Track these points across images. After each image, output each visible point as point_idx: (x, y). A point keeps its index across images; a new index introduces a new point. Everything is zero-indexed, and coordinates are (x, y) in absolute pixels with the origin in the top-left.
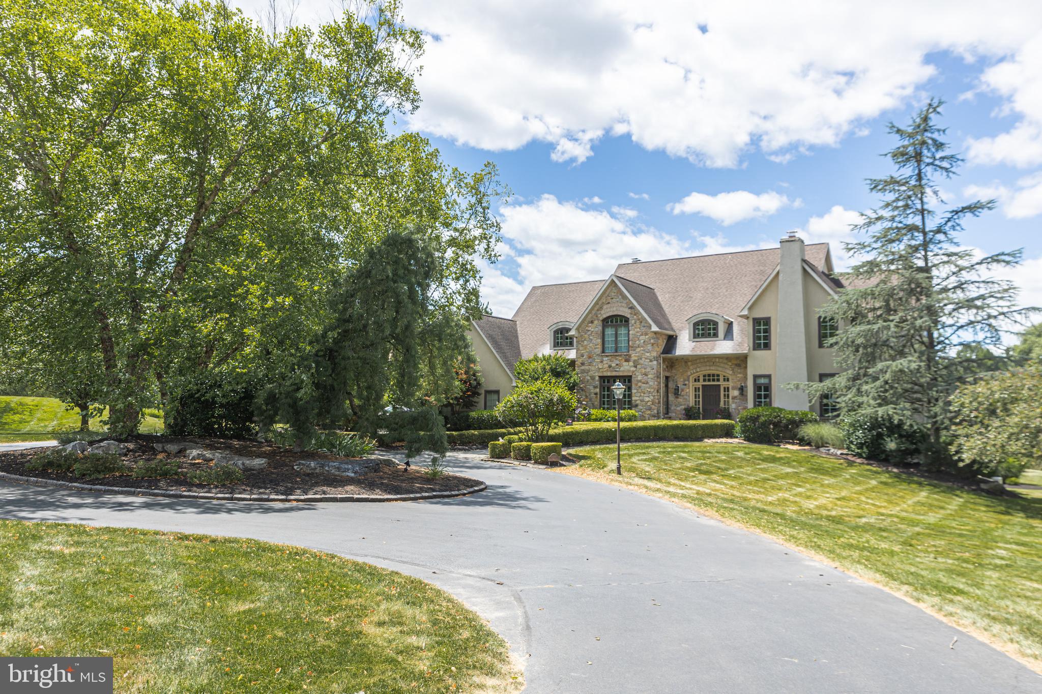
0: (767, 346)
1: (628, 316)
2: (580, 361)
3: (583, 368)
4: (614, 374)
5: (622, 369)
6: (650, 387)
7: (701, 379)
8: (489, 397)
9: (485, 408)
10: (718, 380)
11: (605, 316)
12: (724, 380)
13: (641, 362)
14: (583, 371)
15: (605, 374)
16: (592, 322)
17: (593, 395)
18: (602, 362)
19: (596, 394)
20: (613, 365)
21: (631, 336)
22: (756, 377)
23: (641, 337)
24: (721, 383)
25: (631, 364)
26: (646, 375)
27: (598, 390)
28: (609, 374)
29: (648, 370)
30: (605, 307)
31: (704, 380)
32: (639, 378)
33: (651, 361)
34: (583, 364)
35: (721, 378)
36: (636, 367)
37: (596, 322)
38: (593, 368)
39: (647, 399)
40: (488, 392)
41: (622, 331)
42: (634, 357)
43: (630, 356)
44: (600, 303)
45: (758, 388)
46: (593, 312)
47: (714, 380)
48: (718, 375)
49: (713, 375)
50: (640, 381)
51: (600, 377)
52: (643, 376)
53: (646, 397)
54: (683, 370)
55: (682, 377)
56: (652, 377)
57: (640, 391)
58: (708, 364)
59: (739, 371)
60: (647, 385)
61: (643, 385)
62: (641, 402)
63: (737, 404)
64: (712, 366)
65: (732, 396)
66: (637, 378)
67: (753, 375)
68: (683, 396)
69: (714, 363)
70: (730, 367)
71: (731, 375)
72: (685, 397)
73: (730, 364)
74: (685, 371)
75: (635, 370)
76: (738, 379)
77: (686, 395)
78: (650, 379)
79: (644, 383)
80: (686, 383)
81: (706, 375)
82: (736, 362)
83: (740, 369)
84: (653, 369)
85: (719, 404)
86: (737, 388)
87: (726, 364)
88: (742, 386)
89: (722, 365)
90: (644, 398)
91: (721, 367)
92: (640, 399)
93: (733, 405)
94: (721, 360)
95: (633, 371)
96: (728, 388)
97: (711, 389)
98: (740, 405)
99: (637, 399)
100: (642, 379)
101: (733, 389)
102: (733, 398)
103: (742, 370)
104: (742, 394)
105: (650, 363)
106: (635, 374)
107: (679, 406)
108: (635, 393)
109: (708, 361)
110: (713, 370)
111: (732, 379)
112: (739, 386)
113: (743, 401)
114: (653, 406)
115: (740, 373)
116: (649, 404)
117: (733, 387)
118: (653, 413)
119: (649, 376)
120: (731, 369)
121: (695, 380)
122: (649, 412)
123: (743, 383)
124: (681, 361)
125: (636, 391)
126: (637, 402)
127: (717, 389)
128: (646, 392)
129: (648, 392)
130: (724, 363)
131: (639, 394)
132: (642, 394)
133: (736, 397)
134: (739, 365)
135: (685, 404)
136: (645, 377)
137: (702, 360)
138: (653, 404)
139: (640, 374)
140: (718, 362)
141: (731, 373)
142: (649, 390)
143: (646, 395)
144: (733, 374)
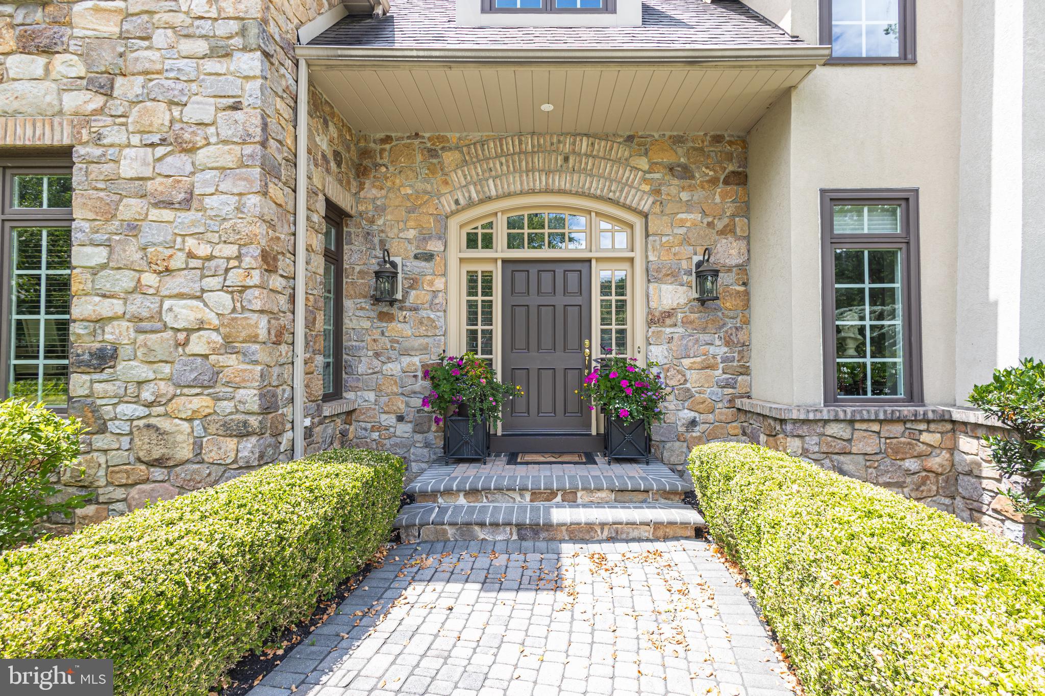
6: (212, 228)
7: (502, 232)
13: (142, 54)
22: (833, 202)
25: (68, 66)
29: (200, 109)
31: (515, 242)
32: (131, 164)
33: (220, 53)
36: (105, 89)
39: (188, 313)
42: (87, 22)
43: (61, 12)
45: (842, 262)
47: (556, 242)
50: (136, 188)
52: (160, 151)
53: (181, 296)
54: (420, 186)
55: (411, 223)
56: (228, 160)
57: (132, 253)
58: (539, 161)
59: (685, 196)
60: (191, 215)
61: (154, 214)
62: (140, 331)
63: (673, 346)
64: (560, 171)
65: (650, 312)
66: (107, 168)
67: (823, 192)
68: (416, 309)
69: (566, 159)
70: (644, 180)
71: (646, 216)
72: (423, 313)
73: (643, 163)
74: (426, 192)
75: (100, 111)
76: (682, 231)
77: (432, 306)
78: (209, 174)
79: (168, 204)
80: (434, 246)
81: (521, 218)
82: (668, 158)
83: (691, 188)
84: (236, 107)
85: (581, 347)
86: (673, 275)
87: (624, 162)
88: (699, 264)
89: (607, 168)
90: (167, 304)
91: (600, 176)
92: (132, 309)
93: (658, 353)
94: (600, 147)
95: (84, 119)
96: (621, 287)
97: (547, 278)
98: (687, 348)
99: (106, 313)
100: (148, 173)
101: (658, 280)
102: (657, 319)
103: (699, 195)
104: (702, 301)
105: (211, 65)
106: (98, 140)
107: (393, 354)
108: (95, 271)
109: (539, 149)
110: (561, 192)
111: (647, 236)
112: (684, 265)
113: (704, 330)
114: (231, 360)
115: (689, 206)
116: (198, 344)
117: (658, 270)
118: (227, 406)
119: (202, 156)
120: (646, 188)
121: (472, 242)
122: (200, 403)
123: (700, 250)
124: (407, 146)
125: (98, 256)
126: (111, 334)
127: (573, 278)
128: (178, 261)
129: (193, 263)
130: (618, 161)
131: (126, 280)
132: (149, 279)
133: (669, 314)
134: (683, 172)
135: (425, 349)
136: (178, 163)
137: (510, 146)
138: (229, 347)
139: (135, 140)
140: (587, 155)
141: (646, 204)
142: (203, 250)
143: (175, 284)
144: (657, 209)
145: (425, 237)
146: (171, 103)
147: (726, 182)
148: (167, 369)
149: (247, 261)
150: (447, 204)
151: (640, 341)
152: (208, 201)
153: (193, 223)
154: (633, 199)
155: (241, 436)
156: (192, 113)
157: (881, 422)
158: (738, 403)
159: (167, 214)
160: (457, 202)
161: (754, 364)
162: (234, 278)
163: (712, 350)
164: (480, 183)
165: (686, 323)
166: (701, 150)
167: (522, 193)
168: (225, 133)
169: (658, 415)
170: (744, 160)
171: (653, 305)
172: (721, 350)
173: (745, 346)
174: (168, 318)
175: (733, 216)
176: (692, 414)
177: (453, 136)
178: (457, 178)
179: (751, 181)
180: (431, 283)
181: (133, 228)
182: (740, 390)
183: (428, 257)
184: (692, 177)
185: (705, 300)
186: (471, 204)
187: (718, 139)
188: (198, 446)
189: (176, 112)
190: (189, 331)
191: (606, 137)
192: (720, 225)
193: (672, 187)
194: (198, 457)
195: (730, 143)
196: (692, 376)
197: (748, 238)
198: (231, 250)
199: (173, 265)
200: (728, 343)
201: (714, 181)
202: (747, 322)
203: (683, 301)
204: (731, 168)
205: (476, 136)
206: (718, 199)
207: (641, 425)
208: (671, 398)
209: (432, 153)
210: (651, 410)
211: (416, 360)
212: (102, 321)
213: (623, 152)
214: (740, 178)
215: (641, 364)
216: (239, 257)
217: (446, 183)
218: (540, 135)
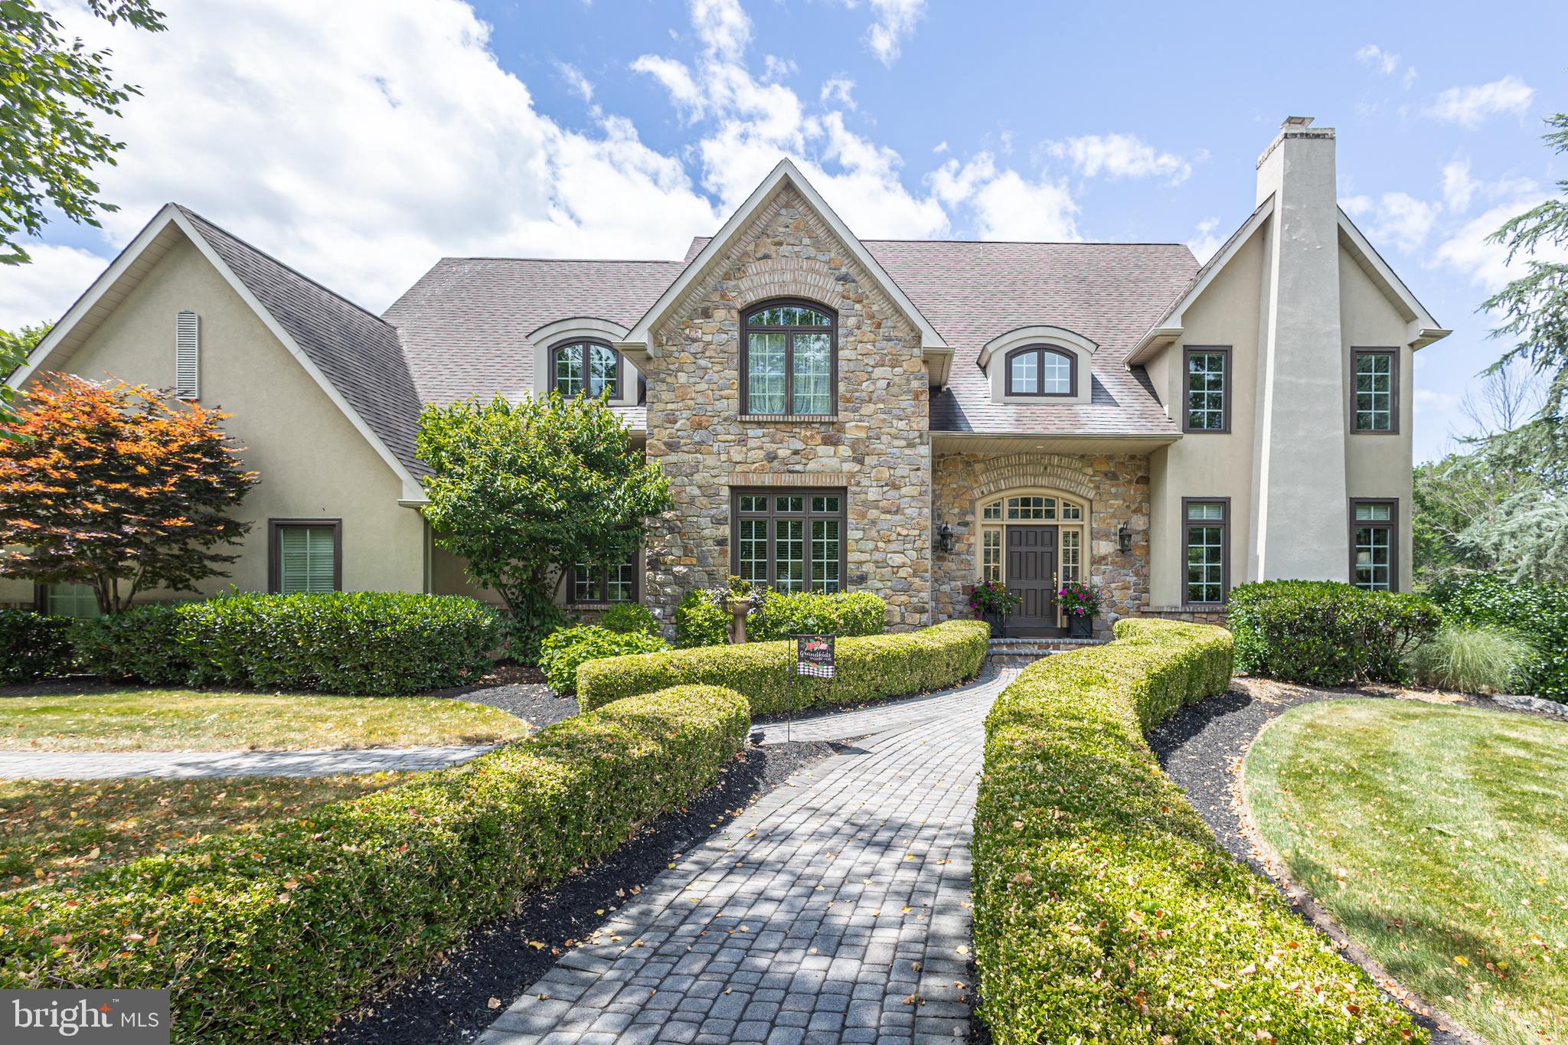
0: (1220, 424)
1: (836, 303)
2: (664, 435)
3: (673, 458)
4: (786, 480)
5: (812, 466)
6: (908, 522)
7: (1006, 509)
8: (288, 547)
9: (274, 587)
10: (1050, 514)
11: (751, 298)
12: (1066, 515)
13: (877, 446)
14: (675, 470)
15: (755, 480)
16: (706, 314)
17: (710, 546)
18: (742, 441)
19: (721, 542)
20: (782, 453)
21: (843, 366)
22: (1188, 503)
23: (878, 372)
24: (1059, 520)
25: (844, 451)
26: (896, 487)
27: (726, 531)
28: (768, 480)
29: (902, 470)
30: (752, 269)
31: (1013, 514)
32: (873, 494)
33: (911, 445)
34: (672, 447)
35: (1060, 510)
36: (861, 461)
37: (720, 314)
38: (710, 461)
39: (898, 559)
40: (283, 528)
41: (813, 351)
42: (852, 432)
43: (840, 427)
44: (735, 253)
45: (1192, 534)
46: (711, 281)
47: (1037, 514)
48: (1050, 502)
49: (1038, 502)
50: (875, 505)
51: (733, 489)
52: (885, 489)
53: (895, 552)
54: (961, 483)
55: (956, 505)
56: (916, 493)
57: (874, 533)
58: (1030, 469)
59: (1113, 490)
60: (897, 517)
61: (883, 516)
62: (877, 567)
63: (1106, 576)
64: (1042, 475)
65: (1092, 557)
66: (863, 496)
67: (1183, 498)
68: (959, 554)
69: (1046, 468)
70: (1090, 481)
71: (1091, 501)
72: (964, 557)
73: (1090, 471)
74: (964, 487)
75: (859, 471)
76: (1112, 510)
77: (968, 552)
78: (906, 499)
79: (889, 512)
80: (969, 518)
81: (1017, 500)
82: (1104, 468)
83: (1117, 485)
84: (918, 469)
85: (1052, 576)
86: (1106, 536)
87: (1079, 471)
88: (1121, 530)
89: (1069, 474)
90: (889, 555)
91: (1066, 479)
92: (874, 558)
93: (1097, 580)
94: (1066, 461)
95: (852, 475)
96: (1075, 535)
97: (1031, 536)
98: (1114, 578)
99: (863, 559)
100: (880, 498)
101: (1098, 539)
102: (1097, 561)
103: (1121, 489)
104: (1122, 551)
105: (908, 451)
106: (858, 484)
107: (946, 580)
108: (857, 541)
109: (1029, 463)
110: (1042, 487)
111: (1092, 512)
112: (1113, 530)
113: (1123, 568)
114: (917, 580)
115: (1116, 496)
116: (902, 573)
117: (1098, 533)
118: (915, 600)
119: (903, 490)
120: (1092, 485)
121: (987, 513)
122: (904, 598)
123: (1122, 521)
124: (954, 460)
125: (859, 535)
126: (865, 568)
127: (1047, 536)
128: (894, 537)
129: (900, 538)
130: (1075, 470)
131: (871, 545)
132: (881, 544)
133: (1104, 558)
134: (1113, 476)
135: (964, 577)
136: (892, 494)
137: (1013, 460)
138: (915, 574)
139: (875, 484)
140: (1058, 466)
141: (1091, 495)
142: (905, 532)
143: (894, 546)
144: (1098, 498)
145: (963, 513)
146: (890, 468)
147: (1137, 482)
148: (889, 583)
149: (924, 537)
150: (977, 493)
151: (1086, 573)
152: (906, 511)
153: (901, 520)
154: (1083, 491)
155: (921, 613)
156: (899, 472)
157: (1207, 613)
158: (1142, 609)
159: (888, 517)
160: (982, 493)
161: (1151, 587)
162: (918, 544)
163: (1128, 578)
164: (996, 481)
165: (1113, 563)
166: (1123, 463)
167: (1020, 487)
168: (914, 481)
169: (1097, 613)
170: (1148, 470)
171: (1095, 552)
172: (1132, 579)
173: (1147, 577)
174: (890, 563)
175: (1140, 503)
176: (1116, 615)
177: (981, 455)
178: (983, 478)
179: (1152, 482)
180: (968, 539)
181: (874, 523)
182: (1144, 601)
183: (966, 524)
184: (1118, 479)
185: (1124, 550)
186: (990, 493)
187: (1133, 457)
188: (903, 616)
189: (892, 472)
190: (899, 567)
191: (1068, 456)
192: (1133, 507)
193: (1107, 486)
194: (903, 621)
195: (1140, 460)
196: (1116, 593)
197: (1149, 515)
198: (917, 532)
199: (891, 538)
200: (1137, 575)
201: (1130, 482)
202: (1148, 563)
203: (1112, 550)
204: (1140, 474)
205: (994, 455)
206: (1132, 492)
207: (1089, 619)
208: (1104, 605)
209: (968, 464)
210: (1094, 610)
211: (959, 583)
212: (861, 563)
213: (1078, 464)
214: (1145, 480)
215: (1088, 586)
216: (919, 536)
217: (976, 481)
218: (1030, 454)
